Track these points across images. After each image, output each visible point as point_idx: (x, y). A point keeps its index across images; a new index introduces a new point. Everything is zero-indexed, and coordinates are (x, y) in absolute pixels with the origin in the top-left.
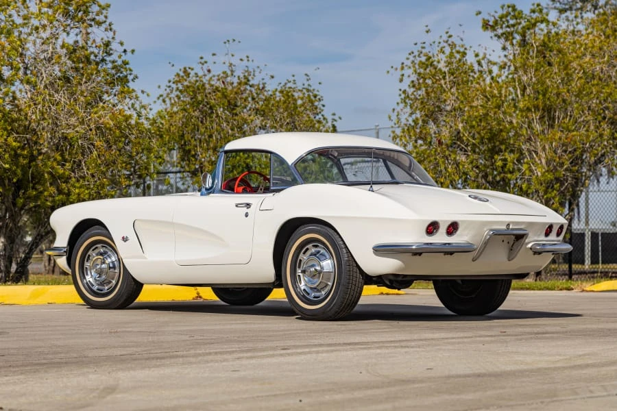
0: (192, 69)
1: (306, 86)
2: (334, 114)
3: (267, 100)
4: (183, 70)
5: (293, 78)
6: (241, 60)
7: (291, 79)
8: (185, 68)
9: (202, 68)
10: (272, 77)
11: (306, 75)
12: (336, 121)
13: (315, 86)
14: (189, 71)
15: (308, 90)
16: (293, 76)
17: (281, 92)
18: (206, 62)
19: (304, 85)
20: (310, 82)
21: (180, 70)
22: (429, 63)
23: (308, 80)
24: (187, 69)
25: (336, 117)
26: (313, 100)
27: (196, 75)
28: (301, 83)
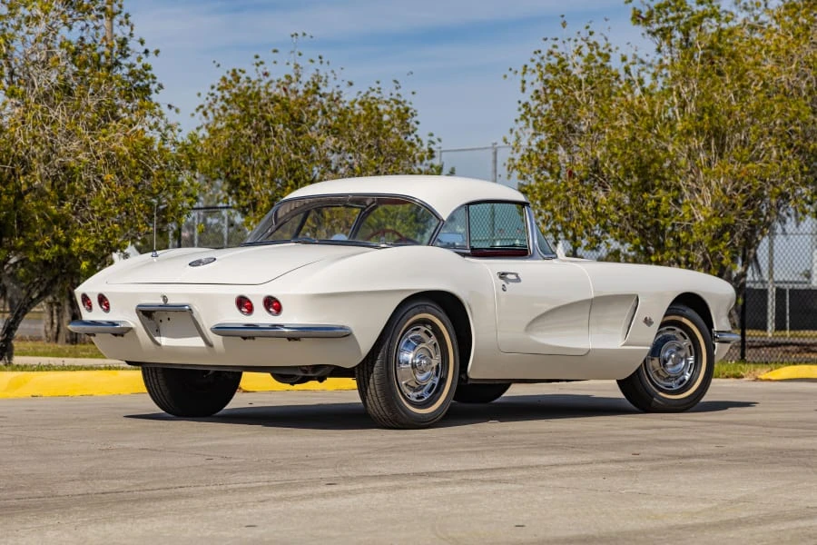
0: (244, 72)
1: (394, 97)
2: (431, 135)
3: (342, 114)
4: (231, 72)
5: (378, 86)
6: (312, 61)
7: (375, 86)
8: (234, 70)
9: (257, 70)
10: (351, 84)
11: (396, 81)
12: (433, 143)
13: (406, 96)
14: (240, 74)
15: (398, 102)
16: (378, 82)
17: (362, 104)
18: (262, 63)
19: (391, 94)
20: (400, 91)
21: (228, 72)
22: (561, 67)
23: (397, 88)
24: (237, 71)
25: (434, 139)
26: (404, 115)
27: (249, 80)
28: (387, 92)
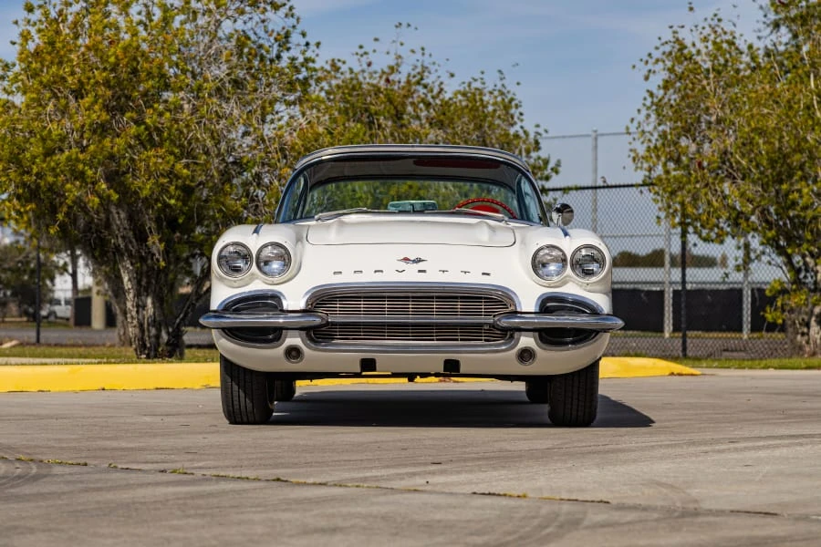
0: (344, 63)
1: (499, 87)
2: (538, 126)
3: (446, 104)
4: (330, 62)
5: (481, 76)
6: (413, 51)
7: (478, 76)
8: (333, 60)
9: (359, 60)
10: (452, 75)
11: (500, 71)
12: (540, 134)
13: (511, 87)
14: (339, 64)
15: (502, 93)
16: (483, 73)
17: (464, 94)
18: (366, 53)
19: (495, 86)
20: (504, 82)
21: (327, 62)
22: (680, 53)
23: (501, 79)
24: (336, 61)
25: (541, 130)
26: (508, 106)
27: (351, 71)
28: (491, 82)
